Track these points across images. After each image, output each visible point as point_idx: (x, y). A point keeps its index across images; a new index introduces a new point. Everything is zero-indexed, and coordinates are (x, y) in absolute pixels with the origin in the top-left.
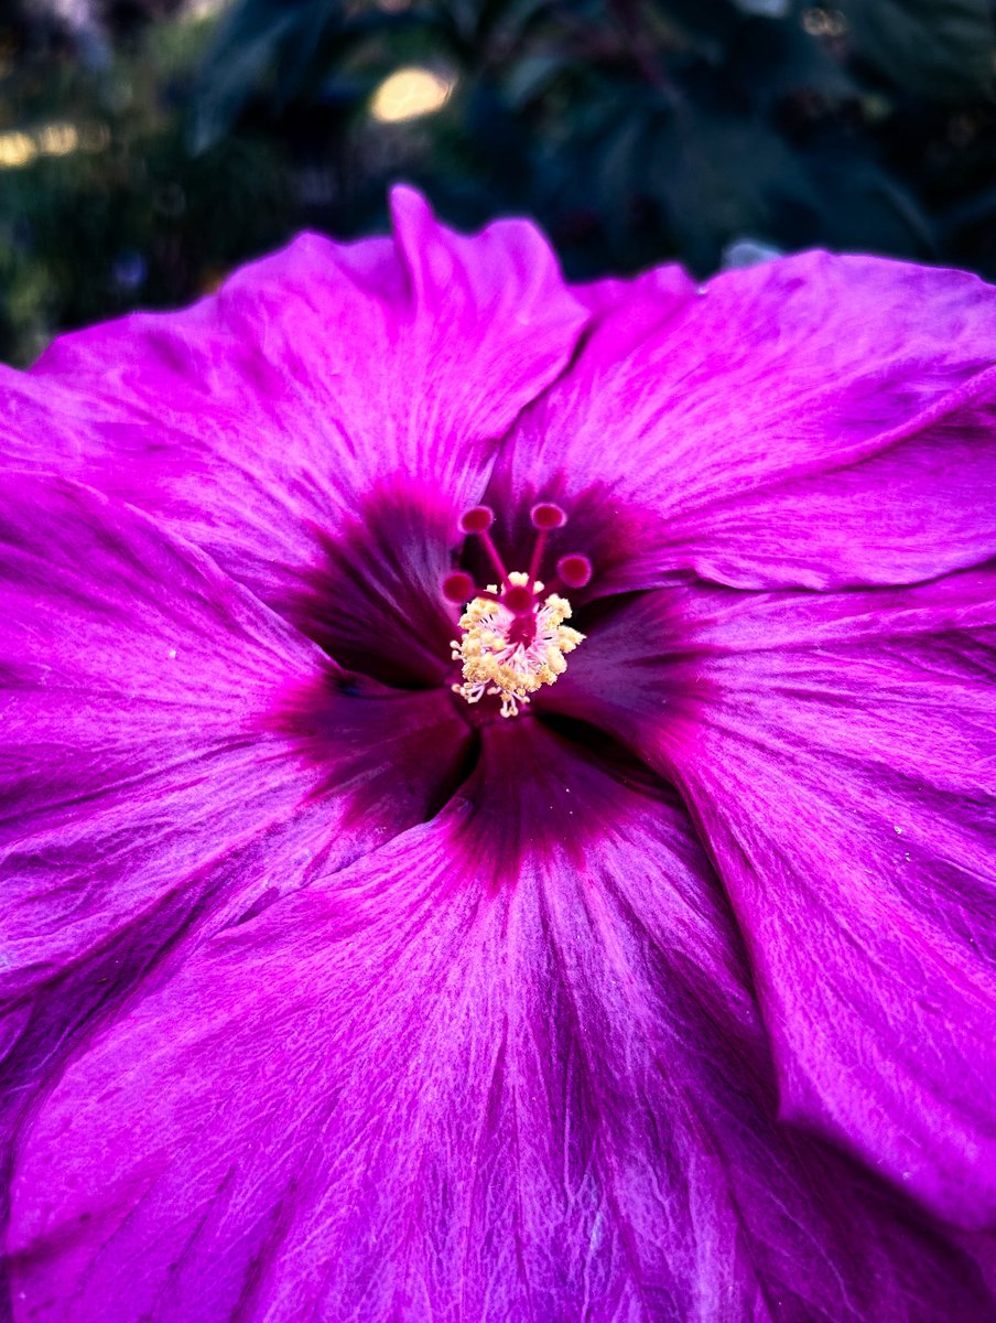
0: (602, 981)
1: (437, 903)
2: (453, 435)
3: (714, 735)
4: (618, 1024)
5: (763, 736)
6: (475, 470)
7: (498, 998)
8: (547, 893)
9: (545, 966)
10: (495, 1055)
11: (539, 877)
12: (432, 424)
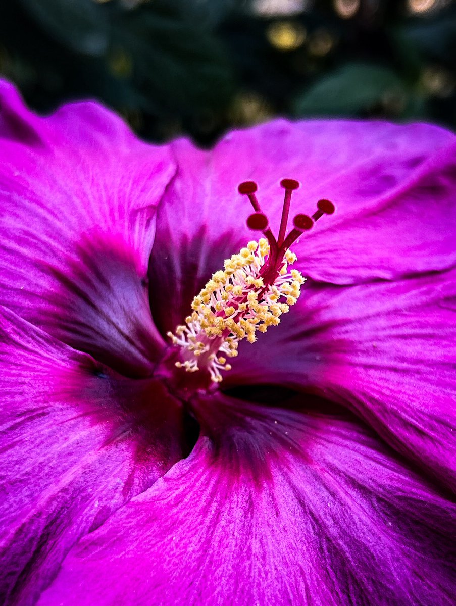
0: (357, 528)
1: (221, 504)
2: (121, 207)
3: (360, 370)
4: (378, 553)
5: (393, 363)
6: (144, 227)
7: (291, 555)
8: (295, 483)
9: (311, 530)
10: (304, 595)
11: (285, 474)
12: (104, 199)
